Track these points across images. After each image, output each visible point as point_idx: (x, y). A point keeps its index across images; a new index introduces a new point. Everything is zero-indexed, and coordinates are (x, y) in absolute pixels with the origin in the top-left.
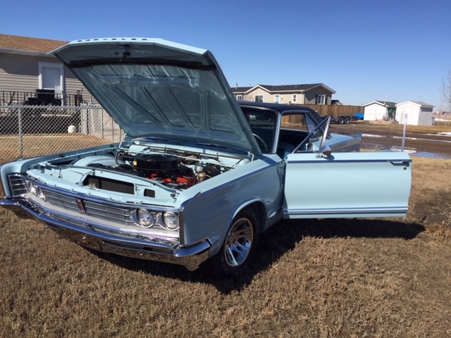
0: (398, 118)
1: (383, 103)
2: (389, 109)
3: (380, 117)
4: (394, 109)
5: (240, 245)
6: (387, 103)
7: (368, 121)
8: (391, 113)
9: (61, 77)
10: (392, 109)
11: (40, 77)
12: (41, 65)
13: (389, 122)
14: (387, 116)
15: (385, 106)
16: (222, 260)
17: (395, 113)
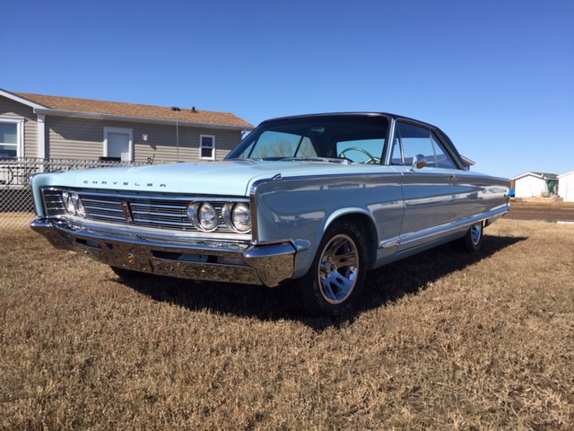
0: (561, 192)
1: (540, 174)
2: (548, 182)
3: (537, 193)
4: (556, 182)
5: (341, 277)
6: (545, 175)
7: (521, 199)
8: (552, 188)
9: (130, 142)
10: (552, 182)
11: (105, 142)
12: (106, 130)
13: (551, 198)
14: (547, 191)
15: (543, 178)
16: (315, 286)
17: (557, 188)
